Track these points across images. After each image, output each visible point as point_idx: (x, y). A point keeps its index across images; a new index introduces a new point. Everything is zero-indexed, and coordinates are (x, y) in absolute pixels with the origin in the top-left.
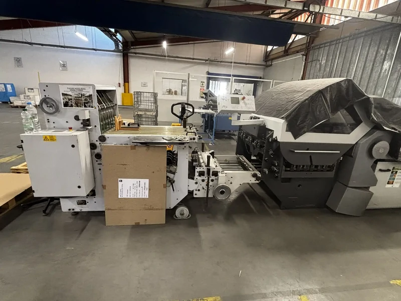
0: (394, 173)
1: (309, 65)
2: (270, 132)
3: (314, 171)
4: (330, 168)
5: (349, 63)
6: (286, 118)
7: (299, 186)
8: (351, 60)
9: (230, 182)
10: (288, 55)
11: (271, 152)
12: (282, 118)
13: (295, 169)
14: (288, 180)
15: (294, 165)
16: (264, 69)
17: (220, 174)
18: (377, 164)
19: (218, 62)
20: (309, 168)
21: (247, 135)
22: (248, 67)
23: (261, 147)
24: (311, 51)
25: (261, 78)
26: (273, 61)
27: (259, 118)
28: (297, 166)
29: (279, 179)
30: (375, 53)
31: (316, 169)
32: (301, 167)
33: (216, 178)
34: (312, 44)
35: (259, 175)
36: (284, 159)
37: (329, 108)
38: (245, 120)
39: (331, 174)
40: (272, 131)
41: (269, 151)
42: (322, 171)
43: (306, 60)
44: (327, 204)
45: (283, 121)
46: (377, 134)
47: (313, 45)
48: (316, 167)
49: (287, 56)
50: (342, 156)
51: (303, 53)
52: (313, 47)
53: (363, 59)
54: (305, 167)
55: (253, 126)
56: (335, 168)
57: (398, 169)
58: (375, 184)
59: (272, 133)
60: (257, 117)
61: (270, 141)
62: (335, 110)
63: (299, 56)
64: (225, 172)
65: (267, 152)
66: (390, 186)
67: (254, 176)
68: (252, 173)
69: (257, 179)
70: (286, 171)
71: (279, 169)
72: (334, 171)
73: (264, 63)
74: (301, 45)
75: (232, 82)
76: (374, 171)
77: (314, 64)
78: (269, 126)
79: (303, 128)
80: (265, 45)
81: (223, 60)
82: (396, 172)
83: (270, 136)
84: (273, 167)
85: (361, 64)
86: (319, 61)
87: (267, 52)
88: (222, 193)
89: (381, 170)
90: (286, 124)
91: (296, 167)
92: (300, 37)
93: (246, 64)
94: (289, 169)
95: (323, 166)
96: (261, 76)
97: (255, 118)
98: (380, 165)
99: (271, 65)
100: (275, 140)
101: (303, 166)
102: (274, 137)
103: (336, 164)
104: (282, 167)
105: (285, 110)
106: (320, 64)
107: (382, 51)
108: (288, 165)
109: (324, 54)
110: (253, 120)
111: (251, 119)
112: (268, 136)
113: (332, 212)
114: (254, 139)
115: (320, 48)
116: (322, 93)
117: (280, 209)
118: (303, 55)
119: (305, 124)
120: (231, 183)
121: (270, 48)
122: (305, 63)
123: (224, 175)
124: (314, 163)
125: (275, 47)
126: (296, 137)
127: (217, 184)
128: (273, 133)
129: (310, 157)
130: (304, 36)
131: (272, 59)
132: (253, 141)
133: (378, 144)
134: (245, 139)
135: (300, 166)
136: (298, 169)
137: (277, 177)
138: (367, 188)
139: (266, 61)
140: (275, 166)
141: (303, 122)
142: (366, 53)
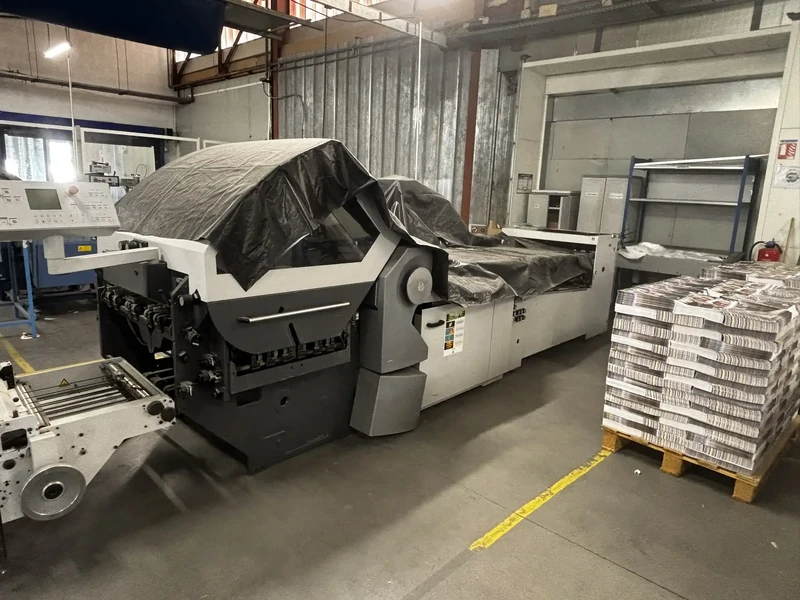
0: (450, 325)
1: (282, 105)
2: (178, 280)
3: (309, 357)
4: (340, 342)
5: (357, 106)
6: (212, 239)
7: (283, 401)
8: (359, 101)
9: (78, 450)
10: (229, 78)
11: (191, 334)
12: (201, 240)
13: (262, 364)
14: (254, 395)
15: (257, 356)
16: (176, 109)
17: (34, 439)
18: (420, 313)
19: (26, 79)
20: (294, 354)
21: (123, 294)
22: (129, 100)
23: (164, 323)
24: (280, 74)
25: (170, 132)
26: (196, 89)
27: (145, 245)
28: (265, 356)
29: (226, 397)
30: (395, 90)
31: (311, 352)
32: (276, 354)
33: (23, 451)
34: (279, 56)
35: (168, 403)
36: (229, 346)
37: (307, 207)
38: (108, 255)
39: (344, 356)
40: (183, 275)
41: (186, 333)
42: (325, 353)
43: (272, 91)
44: (351, 425)
45: (203, 247)
46: (408, 255)
47: (281, 59)
48: (310, 346)
49: (228, 82)
50: (357, 311)
51: (263, 75)
52: (282, 65)
53: (379, 102)
54: (285, 354)
55: (132, 268)
56: (349, 339)
57: (454, 317)
58: (425, 356)
59: (184, 280)
60: (138, 242)
61: (182, 304)
62: (321, 211)
63: (256, 83)
64: (54, 423)
65: (182, 334)
66: (449, 352)
67: (155, 409)
68: (147, 403)
69: (167, 415)
70: (240, 373)
71: (221, 374)
72: (349, 347)
73: (171, 93)
74: (257, 56)
75: (79, 141)
76: (419, 328)
77: (291, 104)
78: (175, 264)
79: (259, 259)
80: (167, 46)
81: (42, 76)
82: (453, 325)
83: (178, 293)
84: (204, 372)
85: (378, 110)
86: (301, 97)
87: (175, 65)
88: (54, 492)
89: (430, 326)
90: (213, 255)
91: (264, 359)
92: (247, 37)
93: (122, 93)
94: (247, 367)
95: (324, 341)
96: (172, 126)
97: (135, 244)
98: (428, 316)
99: (193, 100)
100: (196, 301)
101: (281, 352)
102: (191, 292)
103: (349, 332)
104: (229, 365)
105: (206, 219)
106: (304, 104)
107: (405, 88)
108: (242, 358)
109: (308, 83)
110: (128, 251)
111: (124, 248)
112: (174, 293)
113: (364, 438)
114: (142, 304)
115: (296, 68)
116: (287, 173)
117: (249, 473)
118: (264, 81)
119: (261, 249)
120: (83, 452)
121: (181, 56)
122: (272, 100)
123: (52, 434)
124: (303, 340)
125: (193, 56)
126: (246, 284)
127: (31, 471)
128: (187, 282)
129: (291, 326)
130: (257, 37)
131: (194, 85)
132: (139, 311)
133: (412, 275)
134: (118, 307)
135: (272, 354)
136: (270, 361)
137: (220, 396)
138: (416, 367)
139: (177, 90)
140: (210, 368)
141: (256, 244)
142: (382, 88)
